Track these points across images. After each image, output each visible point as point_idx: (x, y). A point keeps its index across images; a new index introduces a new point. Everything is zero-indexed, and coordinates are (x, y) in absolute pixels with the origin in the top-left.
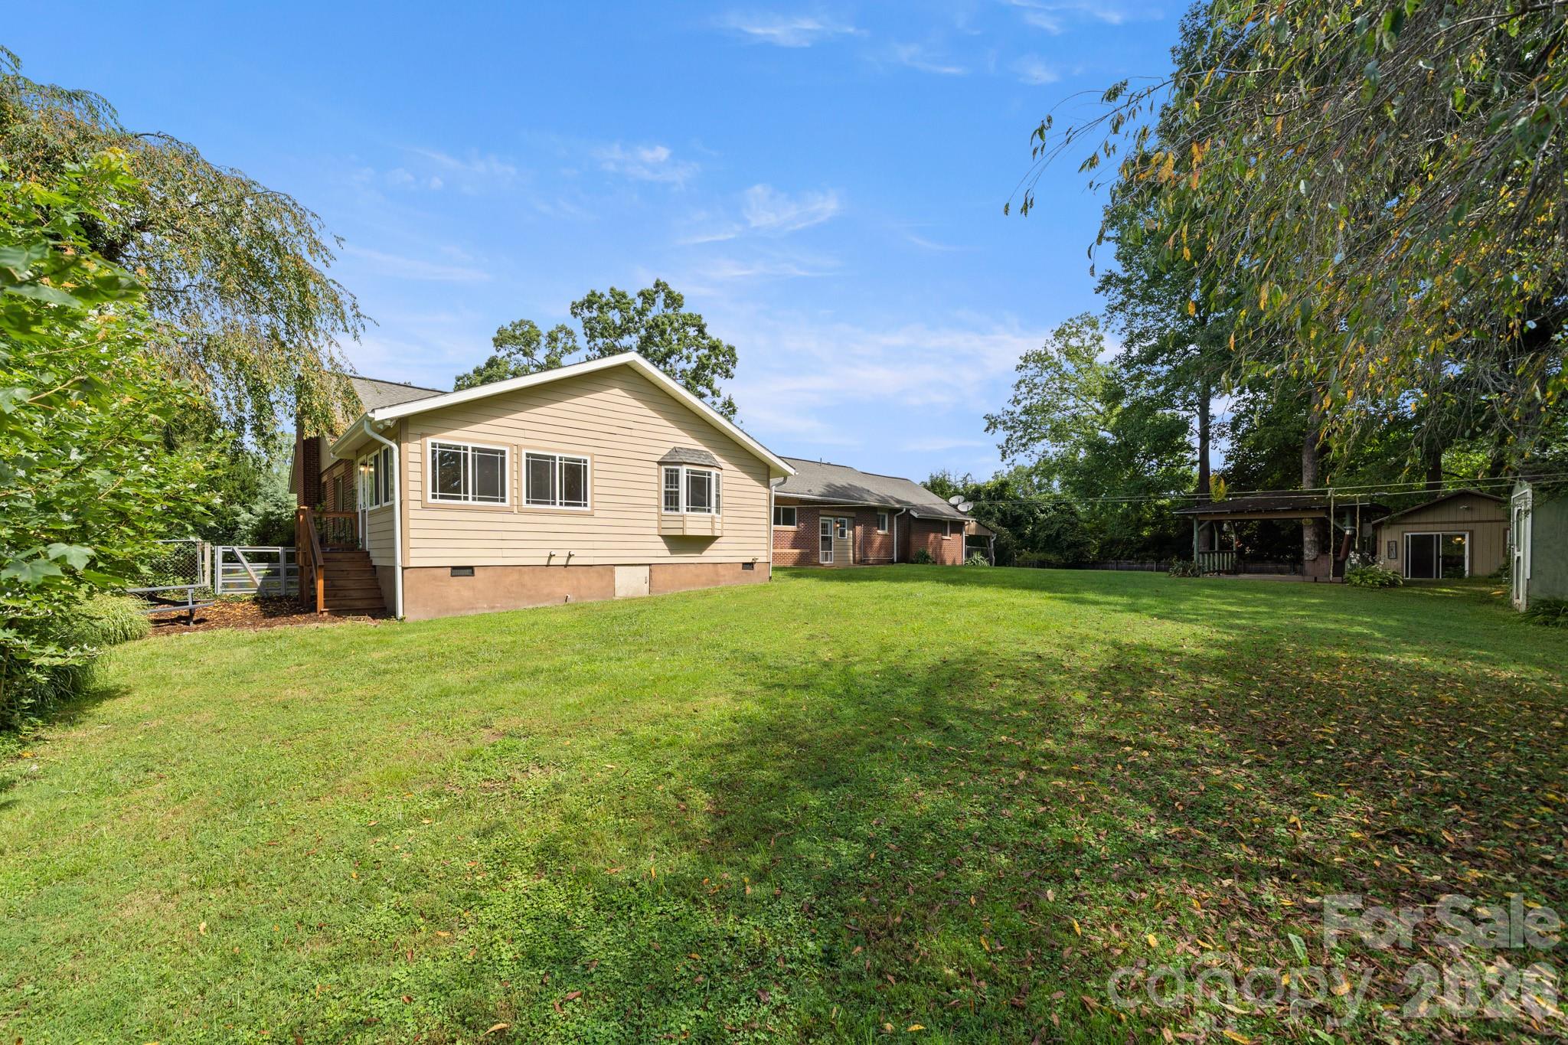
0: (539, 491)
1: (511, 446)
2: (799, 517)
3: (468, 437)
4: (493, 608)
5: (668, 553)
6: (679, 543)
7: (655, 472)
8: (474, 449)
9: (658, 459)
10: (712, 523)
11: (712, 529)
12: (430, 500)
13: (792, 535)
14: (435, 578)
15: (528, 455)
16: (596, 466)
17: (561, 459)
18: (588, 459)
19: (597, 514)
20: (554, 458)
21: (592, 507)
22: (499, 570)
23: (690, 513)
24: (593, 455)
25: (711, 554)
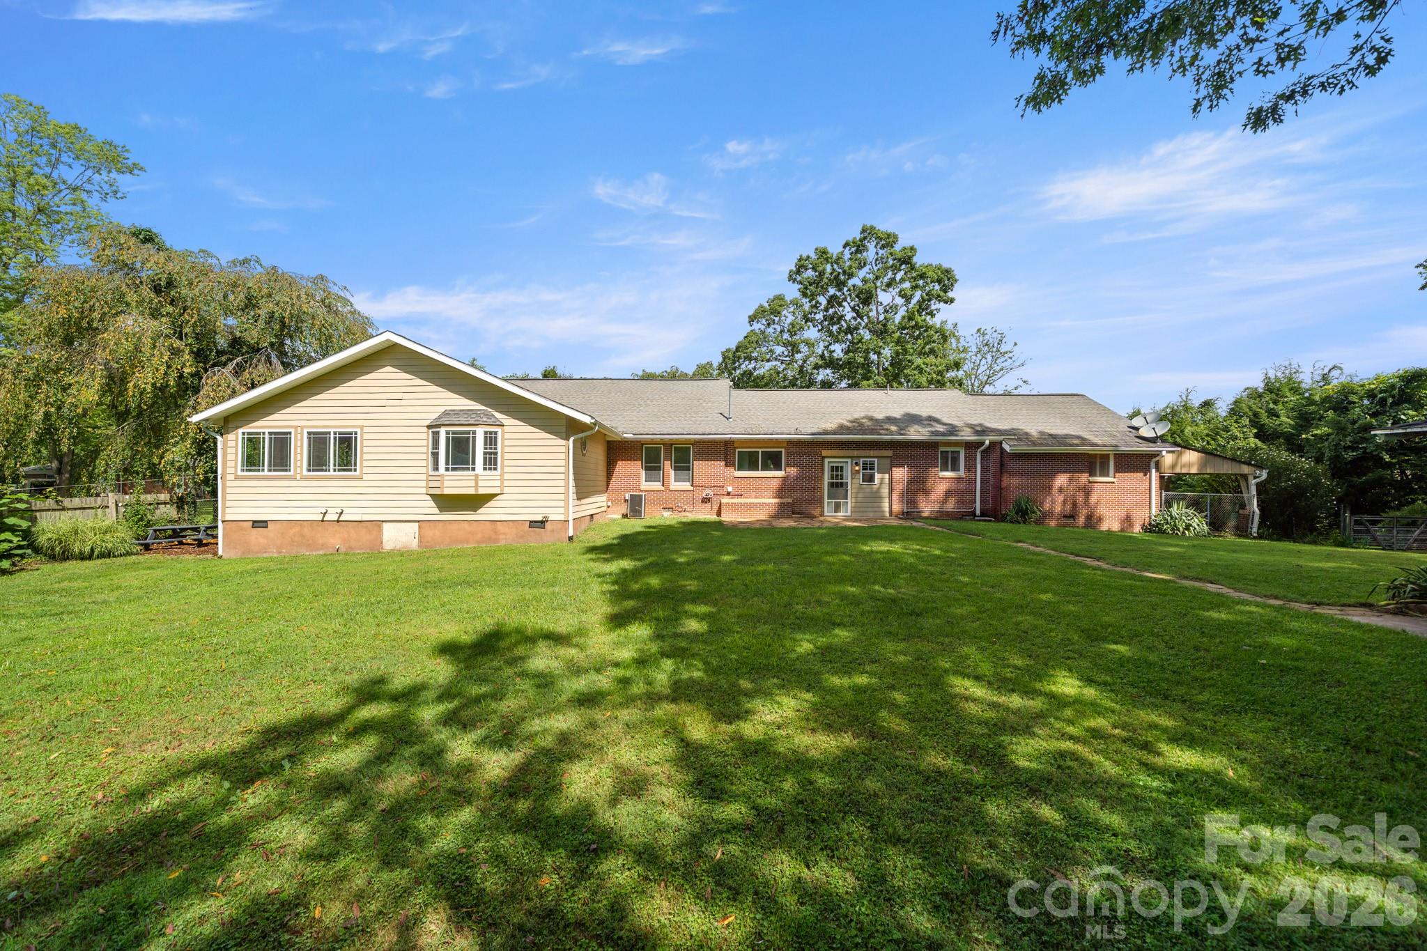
0: (318, 461)
1: (296, 427)
2: (787, 460)
3: (266, 426)
4: (280, 553)
5: (438, 512)
6: (446, 502)
7: (425, 436)
8: (270, 433)
9: (427, 423)
10: (476, 480)
11: (476, 487)
12: (239, 473)
13: (776, 483)
14: (241, 529)
15: (309, 433)
16: (366, 436)
17: (335, 433)
18: (358, 431)
19: (365, 477)
20: (329, 433)
21: (361, 470)
22: (285, 523)
23: (450, 473)
24: (362, 427)
25: (487, 513)
